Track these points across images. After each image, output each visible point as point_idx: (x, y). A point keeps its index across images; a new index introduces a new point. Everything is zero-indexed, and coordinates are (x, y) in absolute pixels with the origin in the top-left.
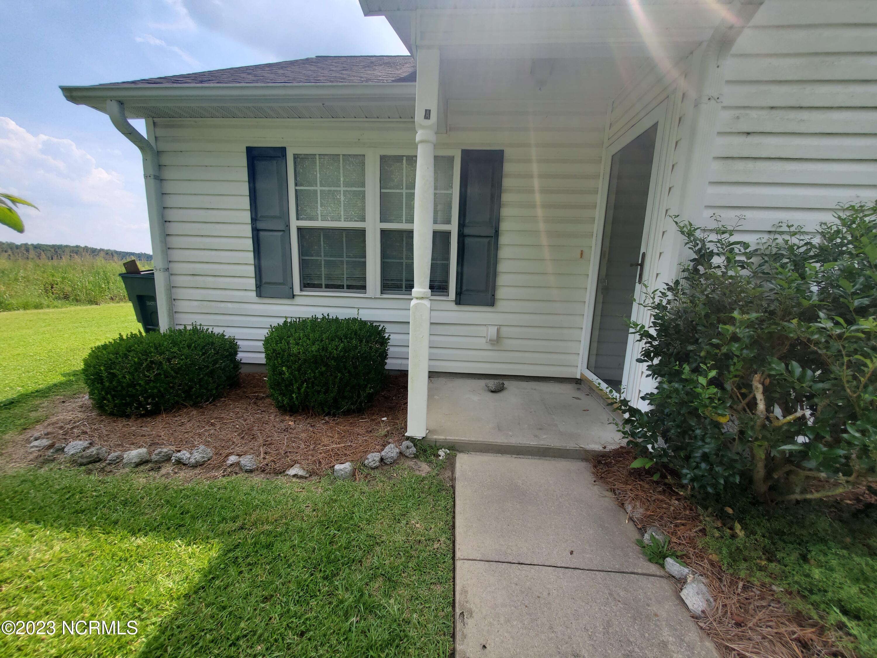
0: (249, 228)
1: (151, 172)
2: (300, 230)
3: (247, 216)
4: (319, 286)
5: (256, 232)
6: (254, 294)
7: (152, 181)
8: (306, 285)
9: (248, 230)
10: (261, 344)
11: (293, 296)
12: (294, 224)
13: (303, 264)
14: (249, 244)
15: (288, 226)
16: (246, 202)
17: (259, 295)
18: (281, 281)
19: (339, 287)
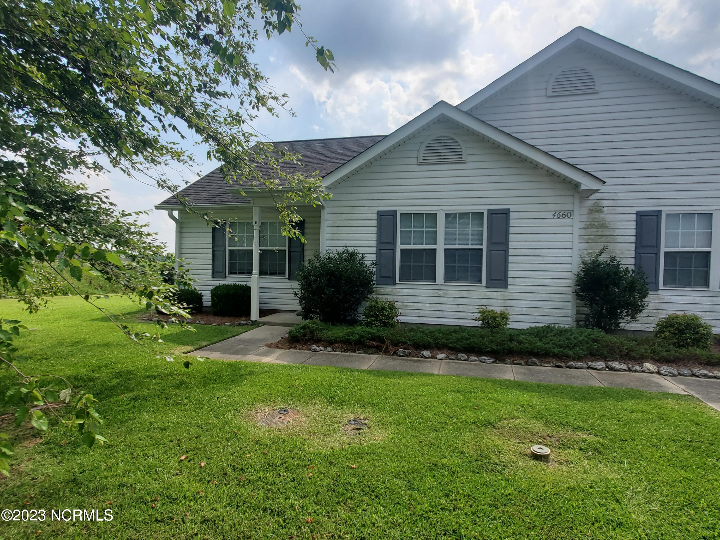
0: (211, 250)
1: (178, 231)
2: (229, 250)
3: (210, 246)
4: (236, 273)
5: (213, 251)
6: (211, 276)
7: (178, 233)
8: (231, 273)
9: (210, 251)
10: (210, 292)
11: (226, 277)
12: (228, 248)
13: (230, 263)
14: (210, 256)
15: (225, 249)
16: (210, 240)
17: (213, 277)
18: (221, 270)
19: (244, 273)
